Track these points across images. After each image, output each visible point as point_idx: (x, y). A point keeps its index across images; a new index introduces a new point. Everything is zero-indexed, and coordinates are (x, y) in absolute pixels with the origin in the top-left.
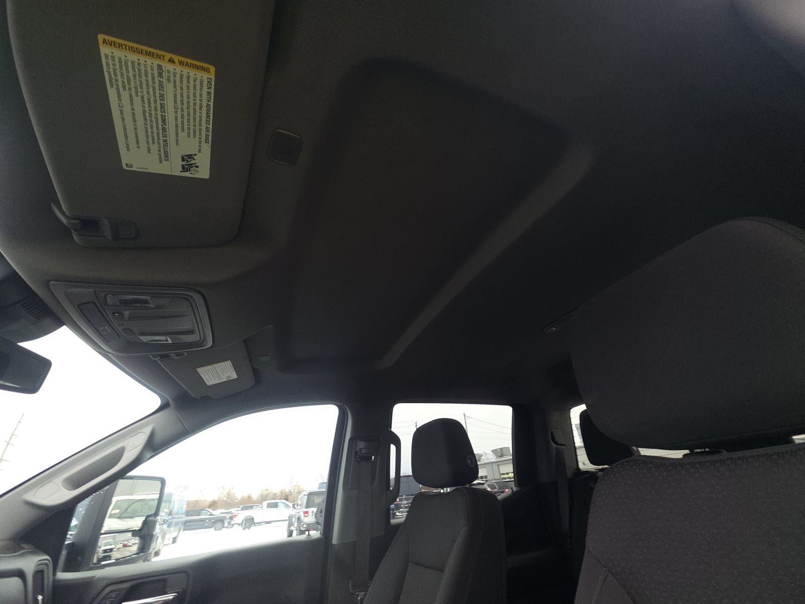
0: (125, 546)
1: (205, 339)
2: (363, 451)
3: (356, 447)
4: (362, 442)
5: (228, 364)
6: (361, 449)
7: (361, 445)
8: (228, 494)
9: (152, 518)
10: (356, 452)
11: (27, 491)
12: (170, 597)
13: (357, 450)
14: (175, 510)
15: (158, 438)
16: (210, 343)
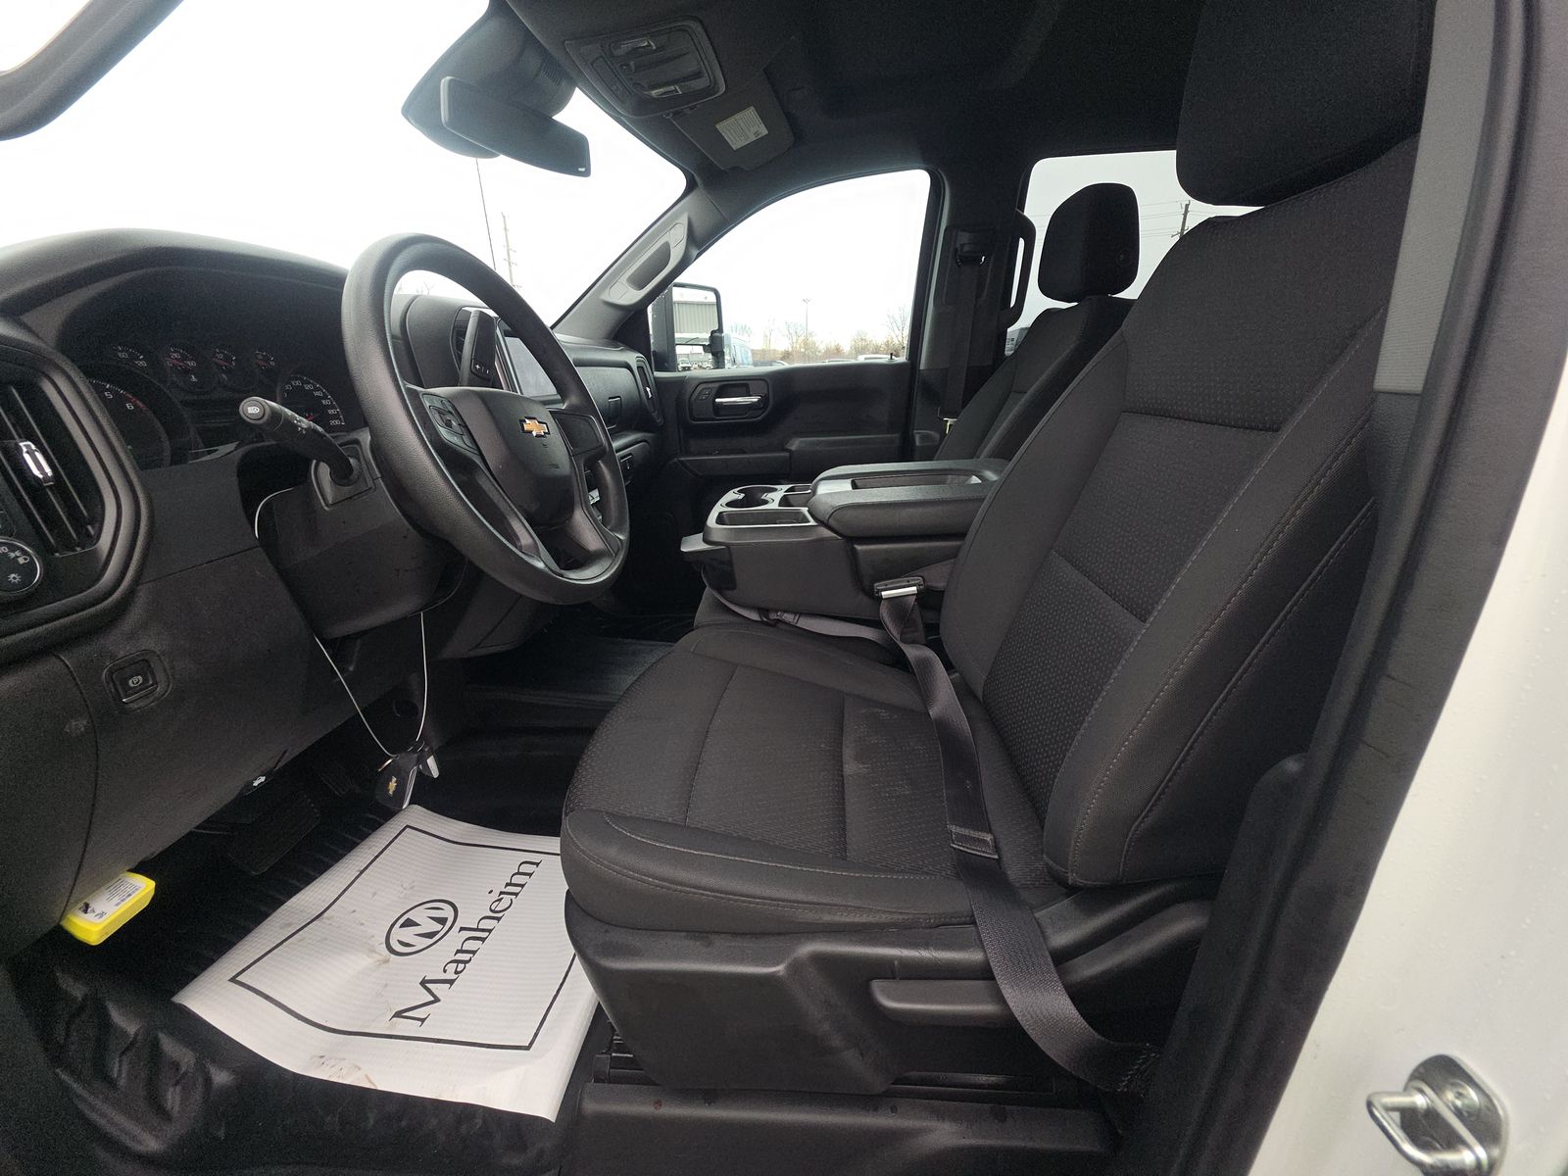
0: (700, 367)
1: (716, 83)
2: (966, 249)
3: (955, 242)
4: (967, 235)
5: (751, 113)
6: (962, 245)
7: (964, 238)
8: (805, 343)
9: (717, 334)
10: (956, 250)
11: (603, 289)
12: (755, 399)
13: (958, 246)
14: (739, 359)
15: (699, 230)
16: (723, 89)
